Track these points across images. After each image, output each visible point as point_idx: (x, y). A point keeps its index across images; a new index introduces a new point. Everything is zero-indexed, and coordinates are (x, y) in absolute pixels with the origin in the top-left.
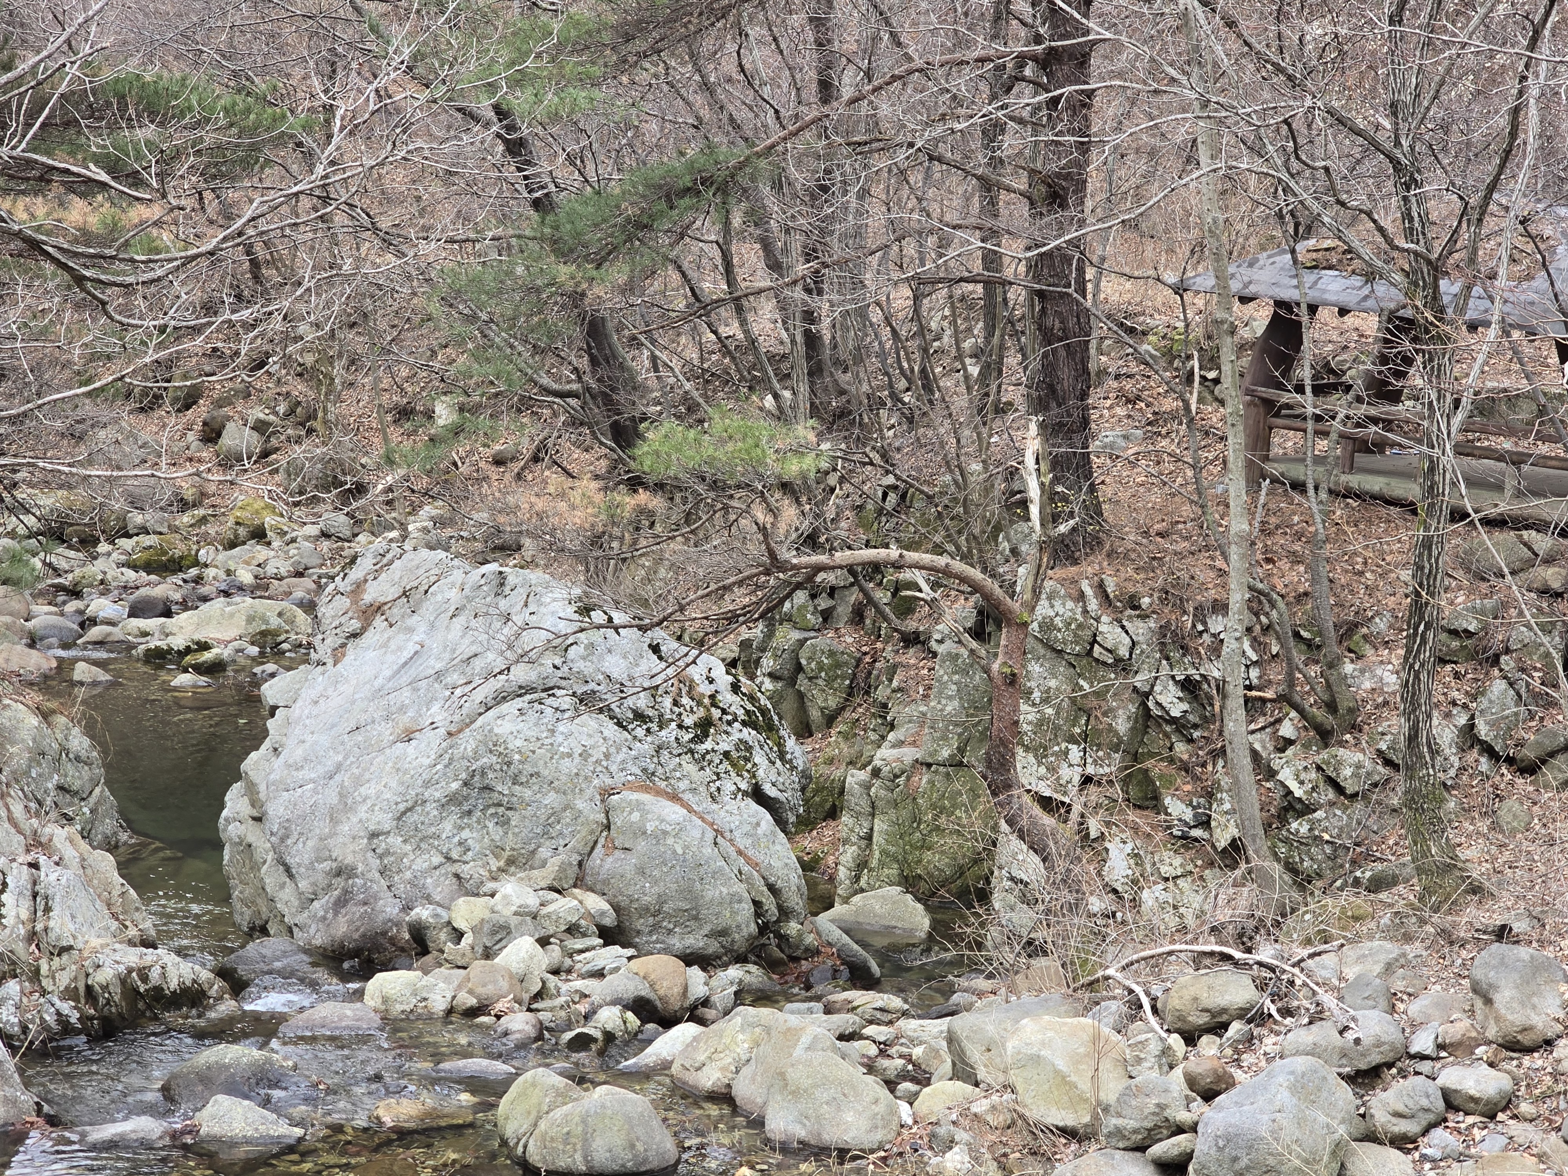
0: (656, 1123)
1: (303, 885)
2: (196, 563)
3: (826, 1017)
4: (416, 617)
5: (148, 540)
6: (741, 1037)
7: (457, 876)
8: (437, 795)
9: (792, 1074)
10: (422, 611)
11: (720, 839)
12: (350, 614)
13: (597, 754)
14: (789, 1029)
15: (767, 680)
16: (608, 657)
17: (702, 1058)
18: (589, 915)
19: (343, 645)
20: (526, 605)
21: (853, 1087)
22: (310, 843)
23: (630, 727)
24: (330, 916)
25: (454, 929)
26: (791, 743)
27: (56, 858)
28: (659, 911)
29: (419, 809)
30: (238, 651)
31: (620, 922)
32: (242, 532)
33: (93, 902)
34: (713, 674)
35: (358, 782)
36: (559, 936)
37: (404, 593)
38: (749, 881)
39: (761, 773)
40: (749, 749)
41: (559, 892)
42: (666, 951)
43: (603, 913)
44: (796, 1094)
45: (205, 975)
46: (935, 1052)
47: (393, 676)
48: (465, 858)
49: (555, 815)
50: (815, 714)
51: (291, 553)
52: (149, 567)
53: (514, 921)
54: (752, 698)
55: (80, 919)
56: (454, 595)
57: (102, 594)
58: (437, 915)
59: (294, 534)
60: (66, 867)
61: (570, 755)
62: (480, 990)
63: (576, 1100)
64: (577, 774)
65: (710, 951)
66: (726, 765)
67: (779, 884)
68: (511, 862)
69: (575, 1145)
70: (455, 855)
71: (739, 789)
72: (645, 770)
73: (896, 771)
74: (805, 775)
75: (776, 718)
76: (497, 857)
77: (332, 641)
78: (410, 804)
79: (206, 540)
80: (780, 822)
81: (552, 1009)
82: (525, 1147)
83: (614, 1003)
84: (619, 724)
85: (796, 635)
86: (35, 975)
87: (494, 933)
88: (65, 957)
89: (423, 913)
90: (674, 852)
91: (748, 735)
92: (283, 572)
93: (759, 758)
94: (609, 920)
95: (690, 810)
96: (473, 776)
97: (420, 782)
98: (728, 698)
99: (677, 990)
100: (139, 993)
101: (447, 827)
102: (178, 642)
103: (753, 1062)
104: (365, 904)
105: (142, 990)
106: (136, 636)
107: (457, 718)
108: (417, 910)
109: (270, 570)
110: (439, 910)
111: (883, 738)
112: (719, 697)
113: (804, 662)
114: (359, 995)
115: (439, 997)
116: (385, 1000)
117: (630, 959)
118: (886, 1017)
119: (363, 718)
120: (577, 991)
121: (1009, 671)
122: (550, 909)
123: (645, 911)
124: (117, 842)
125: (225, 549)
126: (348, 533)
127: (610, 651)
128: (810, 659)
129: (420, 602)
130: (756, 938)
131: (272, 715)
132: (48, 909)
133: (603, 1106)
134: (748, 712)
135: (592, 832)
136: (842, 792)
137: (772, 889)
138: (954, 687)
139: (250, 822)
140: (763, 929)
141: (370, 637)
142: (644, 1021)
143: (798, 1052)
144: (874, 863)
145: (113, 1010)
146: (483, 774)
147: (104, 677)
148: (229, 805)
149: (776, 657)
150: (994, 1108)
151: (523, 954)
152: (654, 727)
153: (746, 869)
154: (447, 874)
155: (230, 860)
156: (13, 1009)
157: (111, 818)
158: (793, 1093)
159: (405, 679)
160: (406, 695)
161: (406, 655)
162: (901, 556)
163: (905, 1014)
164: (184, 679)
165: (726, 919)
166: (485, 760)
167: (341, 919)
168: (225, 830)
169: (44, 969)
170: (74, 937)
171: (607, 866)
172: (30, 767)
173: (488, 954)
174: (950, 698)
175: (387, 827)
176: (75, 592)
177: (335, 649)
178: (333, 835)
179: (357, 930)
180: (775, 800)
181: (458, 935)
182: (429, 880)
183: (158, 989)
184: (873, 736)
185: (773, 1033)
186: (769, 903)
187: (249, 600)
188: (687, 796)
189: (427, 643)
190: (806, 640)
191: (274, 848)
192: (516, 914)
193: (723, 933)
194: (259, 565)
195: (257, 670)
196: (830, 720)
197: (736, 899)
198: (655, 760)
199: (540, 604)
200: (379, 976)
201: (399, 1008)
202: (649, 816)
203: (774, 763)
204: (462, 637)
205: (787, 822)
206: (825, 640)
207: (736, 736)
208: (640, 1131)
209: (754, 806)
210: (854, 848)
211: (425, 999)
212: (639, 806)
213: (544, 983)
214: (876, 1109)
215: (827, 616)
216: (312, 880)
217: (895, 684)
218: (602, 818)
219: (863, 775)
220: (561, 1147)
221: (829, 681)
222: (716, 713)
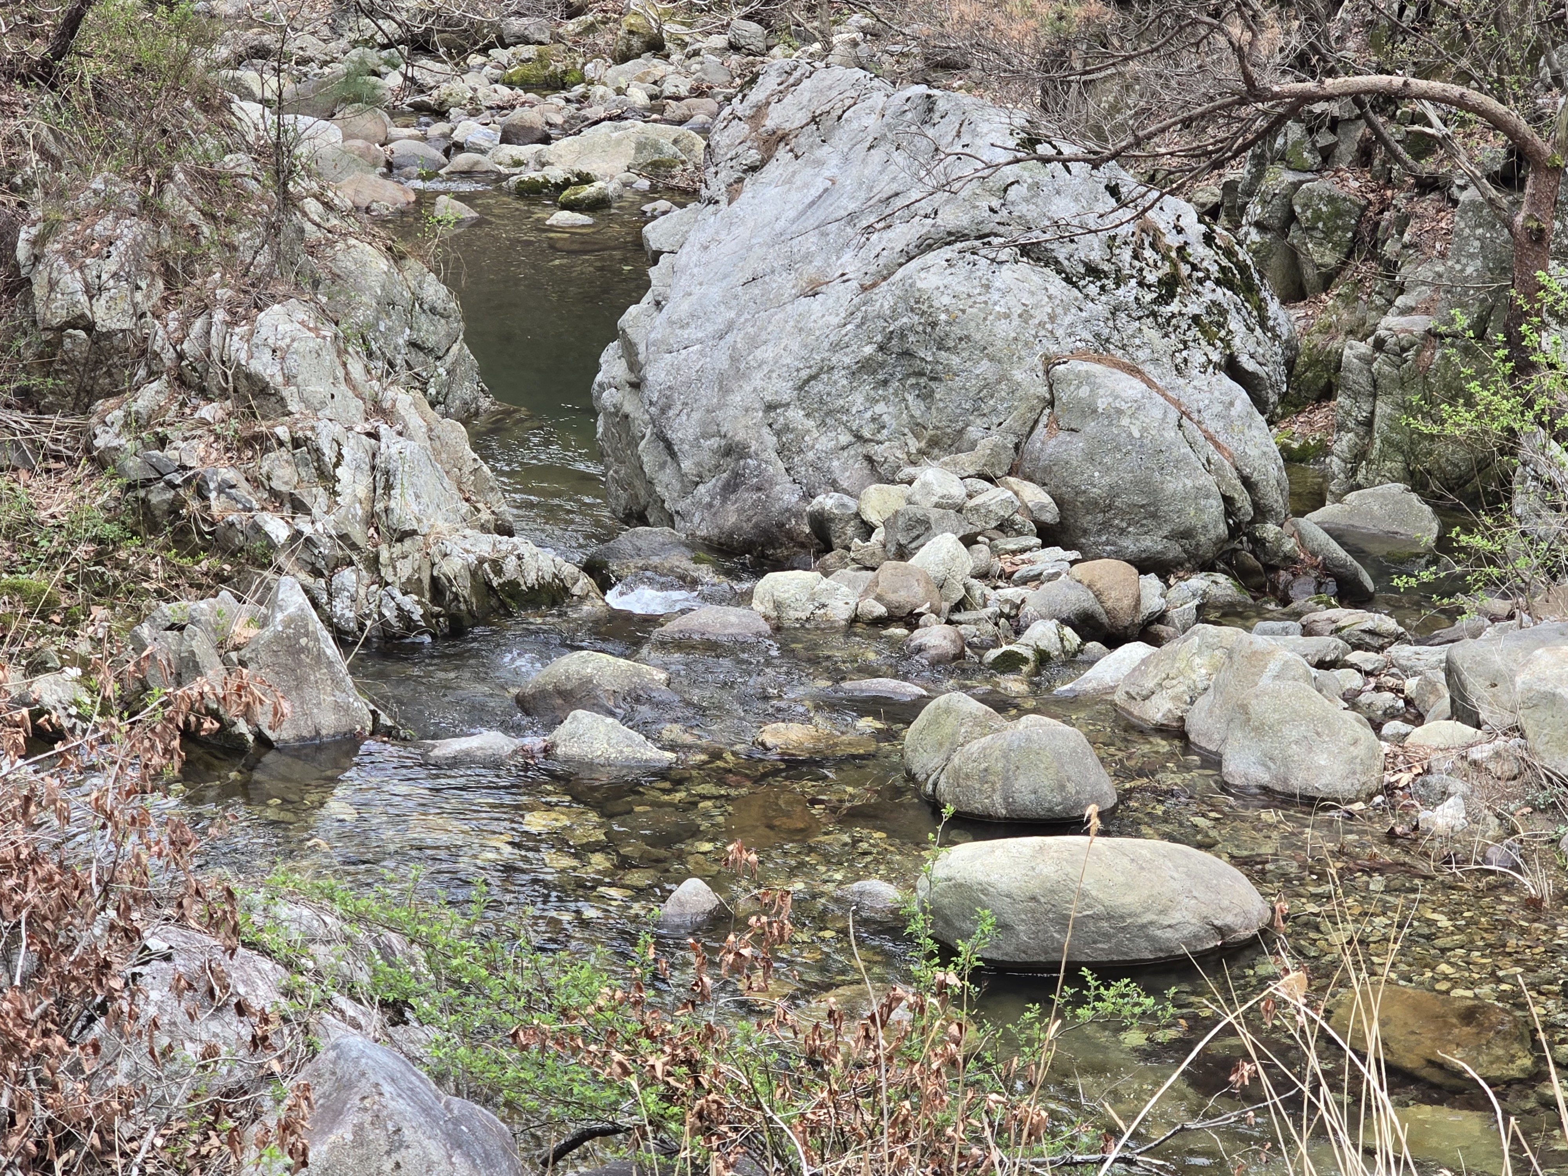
0: (1092, 760)
1: (687, 465)
2: (582, 80)
3: (1302, 640)
4: (826, 148)
5: (528, 51)
6: (1197, 660)
7: (869, 459)
8: (847, 360)
9: (1256, 707)
10: (835, 140)
11: (1185, 421)
12: (749, 144)
13: (1040, 315)
14: (1254, 653)
15: (1253, 231)
16: (1056, 200)
17: (1150, 684)
18: (1027, 510)
19: (740, 180)
20: (958, 135)
21: (1328, 725)
22: (695, 416)
23: (1081, 283)
24: (717, 502)
25: (863, 522)
26: (1274, 307)
27: (399, 427)
28: (1110, 507)
29: (825, 377)
30: (625, 185)
31: (1063, 518)
32: (636, 42)
33: (440, 480)
34: (1181, 223)
35: (754, 343)
36: (989, 533)
37: (814, 119)
38: (1218, 471)
39: (1237, 342)
40: (1223, 312)
41: (991, 480)
42: (1118, 555)
43: (1042, 507)
44: (1259, 730)
45: (569, 570)
46: (1430, 686)
47: (798, 218)
48: (879, 437)
49: (988, 388)
50: (1310, 273)
51: (693, 69)
52: (527, 85)
53: (934, 514)
54: (1229, 253)
55: (425, 499)
56: (872, 122)
57: (471, 115)
58: (843, 505)
59: (697, 46)
60: (411, 438)
61: (1007, 316)
62: (891, 597)
63: (997, 730)
64: (1016, 339)
65: (1171, 555)
66: (1195, 331)
67: (1255, 477)
68: (934, 443)
69: (994, 783)
70: (867, 434)
71: (1210, 361)
72: (1097, 336)
73: (1404, 343)
74: (1290, 346)
75: (1256, 276)
76: (917, 436)
77: (726, 175)
78: (813, 371)
79: (596, 53)
80: (1260, 403)
81: (976, 622)
82: (935, 784)
83: (1052, 617)
84: (1068, 280)
85: (1289, 177)
86: (373, 563)
87: (909, 528)
88: (408, 542)
89: (826, 501)
90: (1130, 435)
91: (1223, 295)
92: (683, 91)
93: (1235, 323)
94: (1051, 515)
95: (1150, 384)
96: (890, 339)
97: (826, 344)
98: (1199, 251)
99: (1127, 602)
100: (491, 587)
101: (858, 399)
102: (556, 173)
103: (1211, 691)
104: (759, 489)
105: (495, 584)
106: (509, 166)
107: (873, 269)
108: (820, 498)
109: (669, 89)
110: (846, 499)
111: (1391, 303)
112: (1189, 250)
113: (1298, 209)
114: (745, 599)
115: (841, 604)
116: (778, 606)
117: (1073, 563)
118: (1377, 642)
119: (761, 267)
120: (1007, 601)
121: (1535, 225)
122: (977, 500)
123: (1093, 505)
124: (478, 409)
125: (616, 63)
126: (762, 45)
127: (1058, 193)
128: (1305, 206)
129: (832, 130)
130: (1225, 541)
131: (656, 262)
132: (389, 487)
133: (1029, 739)
134: (1222, 269)
135: (1032, 409)
136: (1338, 368)
137: (1247, 482)
138: (1477, 244)
139: (627, 388)
140: (1234, 531)
141: (772, 170)
142: (1085, 639)
143: (1265, 681)
144: (1374, 454)
145: (463, 606)
146: (903, 336)
147: (468, 213)
148: (604, 367)
149: (1264, 203)
150: (1497, 755)
151: (943, 554)
152: (1110, 284)
153: (1216, 457)
154: (857, 455)
155: (604, 433)
156: (348, 602)
157: (472, 380)
158: (1255, 729)
159: (812, 220)
160: (811, 242)
161: (814, 192)
162: (1406, 84)
163: (1399, 638)
164: (562, 217)
165: (1191, 517)
166: (905, 320)
167: (731, 507)
168: (599, 397)
169: (384, 556)
170: (419, 521)
171: (1049, 451)
172: (377, 319)
173: (903, 554)
174: (1471, 256)
175: (786, 398)
176: (439, 113)
177: (731, 185)
178: (721, 406)
179: (749, 520)
180: (1254, 375)
181: (867, 530)
182: (835, 463)
183: (513, 584)
184: (1379, 301)
185: (1236, 657)
186: (1243, 500)
187: (640, 124)
188: (1147, 368)
189: (840, 180)
190: (1302, 183)
191: (653, 421)
192: (937, 505)
193: (1186, 534)
194: (655, 83)
195: (647, 208)
196: (1327, 280)
197: (1202, 493)
198: (1110, 323)
199: (975, 134)
200: (771, 576)
201: (793, 614)
202: (1101, 392)
203: (1252, 331)
204: (881, 172)
205: (1266, 402)
206: (1322, 185)
207: (1208, 297)
208: (1071, 770)
209: (1228, 382)
210: (1351, 435)
211: (824, 606)
212: (1087, 379)
213: (968, 589)
214: (1354, 751)
215: (1327, 155)
216: (696, 459)
217: (1406, 238)
218: (1044, 391)
219: (1364, 348)
220: (977, 786)
221: (1328, 234)
222: (1185, 270)
